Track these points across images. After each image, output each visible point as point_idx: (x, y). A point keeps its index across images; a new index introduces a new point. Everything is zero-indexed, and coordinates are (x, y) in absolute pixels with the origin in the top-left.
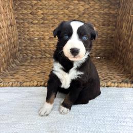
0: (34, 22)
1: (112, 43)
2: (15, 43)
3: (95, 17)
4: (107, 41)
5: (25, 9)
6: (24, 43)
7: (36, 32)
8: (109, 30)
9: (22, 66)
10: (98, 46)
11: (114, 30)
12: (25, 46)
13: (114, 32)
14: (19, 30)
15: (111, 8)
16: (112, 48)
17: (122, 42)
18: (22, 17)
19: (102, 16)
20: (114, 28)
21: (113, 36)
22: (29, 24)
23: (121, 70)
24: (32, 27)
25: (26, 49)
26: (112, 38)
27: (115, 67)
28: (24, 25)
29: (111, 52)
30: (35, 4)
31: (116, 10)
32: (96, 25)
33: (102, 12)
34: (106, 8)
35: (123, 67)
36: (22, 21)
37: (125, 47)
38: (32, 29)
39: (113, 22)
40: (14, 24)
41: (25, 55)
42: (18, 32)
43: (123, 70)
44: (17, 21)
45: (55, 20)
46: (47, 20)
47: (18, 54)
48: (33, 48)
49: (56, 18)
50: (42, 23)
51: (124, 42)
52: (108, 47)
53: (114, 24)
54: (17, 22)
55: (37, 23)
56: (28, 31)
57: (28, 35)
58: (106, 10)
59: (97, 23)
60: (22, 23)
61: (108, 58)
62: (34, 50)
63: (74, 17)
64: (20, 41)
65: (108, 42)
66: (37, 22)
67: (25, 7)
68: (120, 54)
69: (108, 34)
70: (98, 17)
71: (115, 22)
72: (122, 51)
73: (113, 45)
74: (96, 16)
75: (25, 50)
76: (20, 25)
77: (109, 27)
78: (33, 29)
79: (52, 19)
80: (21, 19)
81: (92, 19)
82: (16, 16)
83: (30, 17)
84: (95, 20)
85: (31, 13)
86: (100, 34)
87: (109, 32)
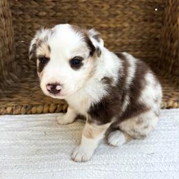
0: (41, 14)
1: (157, 47)
2: (10, 46)
3: (133, 8)
6: (24, 48)
8: (152, 27)
9: (22, 82)
10: (136, 51)
11: (160, 28)
13: (159, 30)
14: (15, 26)
16: (157, 54)
19: (143, 7)
20: (160, 24)
21: (158, 36)
22: (32, 17)
24: (37, 22)
26: (157, 39)
28: (24, 19)
29: (155, 60)
32: (135, 19)
36: (21, 13)
39: (158, 16)
40: (9, 16)
41: (25, 67)
42: (15, 29)
44: (13, 11)
45: (74, 11)
46: (61, 11)
47: (15, 65)
49: (75, 9)
50: (53, 16)
52: (151, 53)
53: (160, 18)
54: (12, 14)
55: (44, 16)
56: (30, 29)
59: (137, 17)
60: (20, 15)
63: (103, 7)
64: (17, 44)
65: (151, 46)
66: (44, 13)
68: (173, 61)
69: (151, 33)
70: (138, 7)
73: (158, 50)
74: (134, 6)
75: (25, 59)
76: (17, 18)
77: (153, 24)
79: (68, 10)
80: (20, 8)
81: (130, 10)
82: (12, 4)
83: (33, 6)
84: (134, 12)
86: (140, 34)
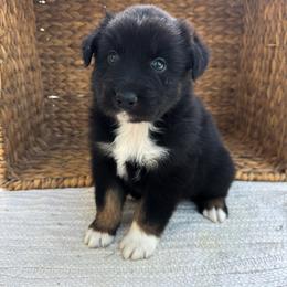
4: (222, 97)
5: (60, 37)
7: (80, 83)
12: (56, 112)
15: (226, 34)
17: (254, 96)
18: (52, 53)
23: (257, 151)
25: (59, 118)
27: (242, 146)
30: (80, 29)
31: (236, 38)
33: (210, 41)
34: (218, 33)
35: (260, 144)
37: (260, 106)
38: (72, 77)
43: (260, 151)
48: (73, 115)
51: (257, 97)
57: (63, 89)
58: (218, 38)
61: (226, 130)
62: (76, 119)
67: (60, 33)
71: (236, 60)
72: (254, 114)
78: (74, 77)
85: (70, 46)
87: (225, 79)
